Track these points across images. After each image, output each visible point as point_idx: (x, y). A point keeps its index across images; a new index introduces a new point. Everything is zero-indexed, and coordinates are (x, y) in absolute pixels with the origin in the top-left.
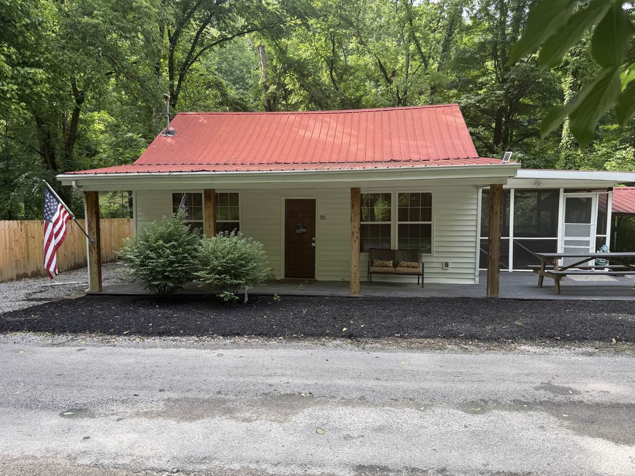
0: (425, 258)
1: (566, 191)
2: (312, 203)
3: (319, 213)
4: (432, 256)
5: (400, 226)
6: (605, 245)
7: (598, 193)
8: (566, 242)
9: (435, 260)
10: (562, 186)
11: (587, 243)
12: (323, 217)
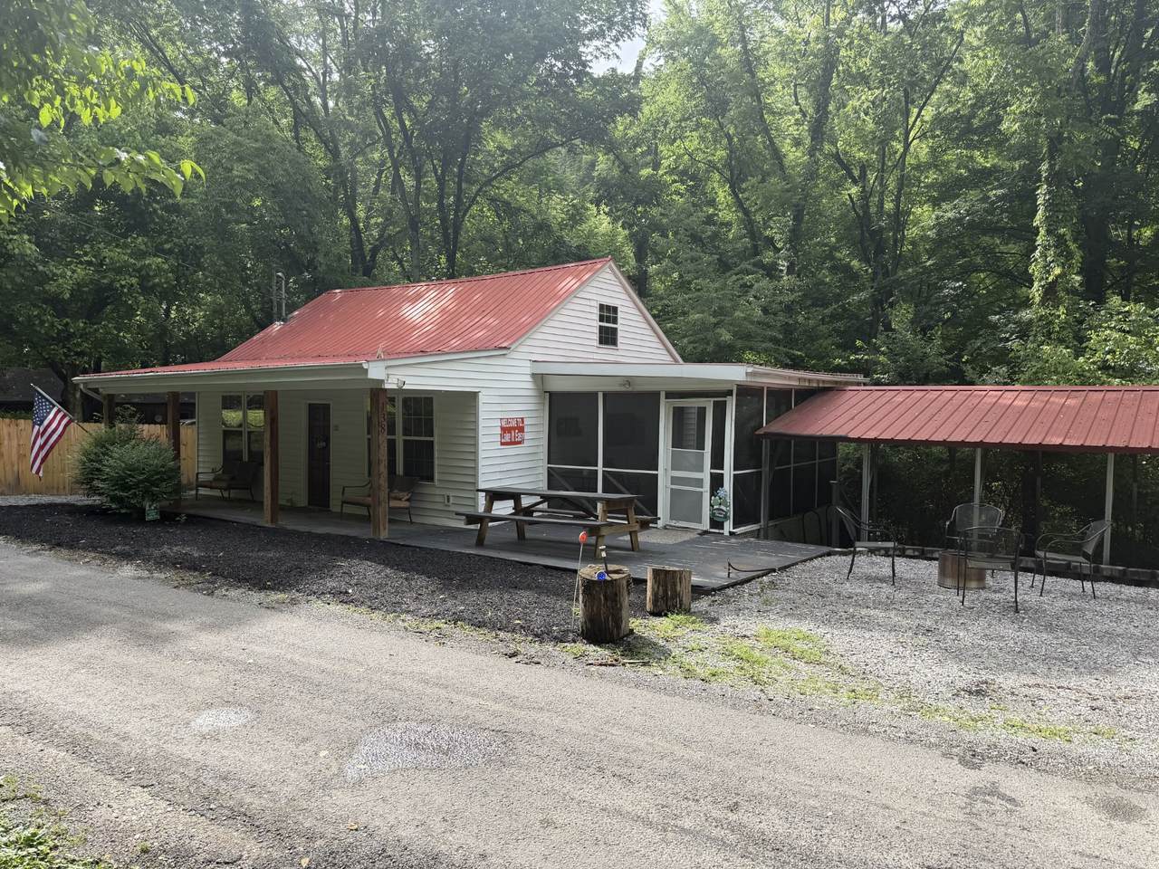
0: (427, 489)
1: (670, 395)
2: (327, 407)
3: (334, 421)
4: (434, 486)
5: (405, 441)
6: (722, 486)
7: (713, 399)
8: (674, 480)
9: (438, 492)
10: (662, 388)
11: (699, 482)
12: (336, 428)
